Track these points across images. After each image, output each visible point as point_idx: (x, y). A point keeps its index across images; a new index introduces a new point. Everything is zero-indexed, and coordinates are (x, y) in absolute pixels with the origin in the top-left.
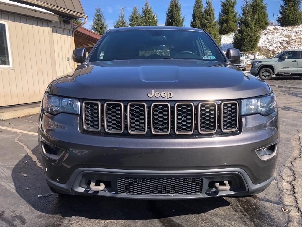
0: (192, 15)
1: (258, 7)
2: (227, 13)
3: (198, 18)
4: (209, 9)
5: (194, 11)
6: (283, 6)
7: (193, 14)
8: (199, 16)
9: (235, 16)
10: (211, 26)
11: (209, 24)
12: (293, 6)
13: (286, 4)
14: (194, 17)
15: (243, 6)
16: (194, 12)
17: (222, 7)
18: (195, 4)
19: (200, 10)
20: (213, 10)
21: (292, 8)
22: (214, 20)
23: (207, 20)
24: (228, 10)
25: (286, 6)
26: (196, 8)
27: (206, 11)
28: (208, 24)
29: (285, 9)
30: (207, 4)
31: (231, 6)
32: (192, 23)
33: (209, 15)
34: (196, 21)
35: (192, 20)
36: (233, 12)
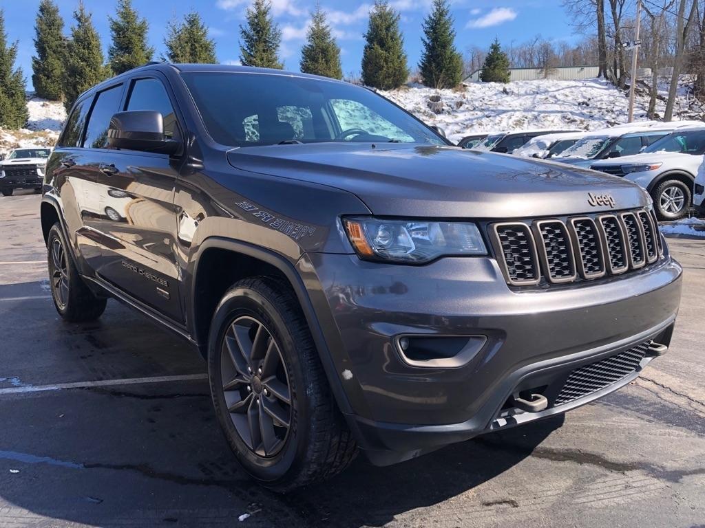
0: (34, 42)
1: (197, 45)
2: (127, 48)
3: (54, 52)
4: (85, 32)
5: (37, 31)
6: (246, 49)
7: (37, 40)
8: (54, 48)
9: (148, 58)
10: (96, 76)
11: (90, 71)
12: (264, 51)
13: (252, 46)
14: (41, 46)
15: (168, 39)
16: (39, 34)
17: (113, 32)
18: (41, 14)
19: (55, 31)
20: (96, 37)
21: (265, 55)
22: (102, 62)
23: (83, 60)
24: (130, 43)
25: (252, 51)
26: (44, 27)
27: (79, 37)
28: (88, 69)
29: (251, 55)
30: (79, 19)
31: (136, 34)
32: (36, 62)
33: (88, 48)
34: (50, 60)
35: (37, 55)
36: (142, 48)
